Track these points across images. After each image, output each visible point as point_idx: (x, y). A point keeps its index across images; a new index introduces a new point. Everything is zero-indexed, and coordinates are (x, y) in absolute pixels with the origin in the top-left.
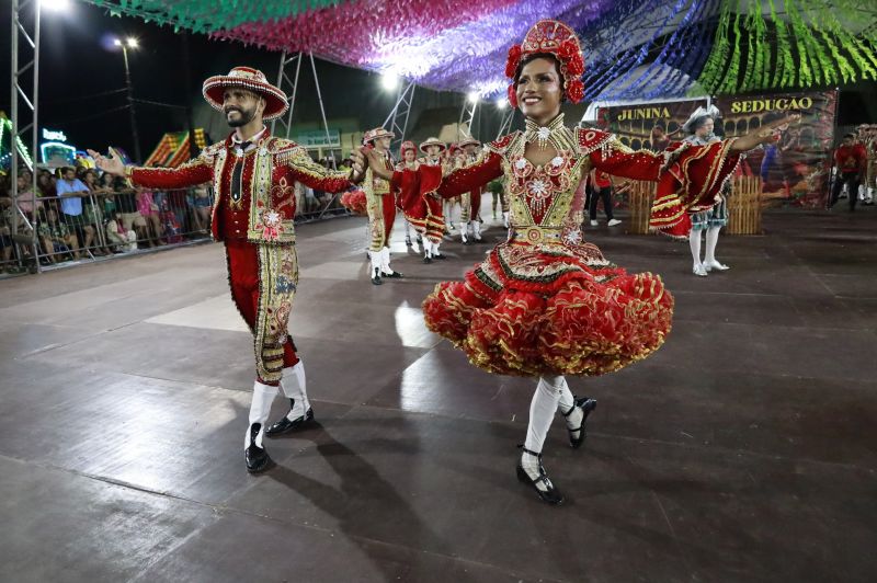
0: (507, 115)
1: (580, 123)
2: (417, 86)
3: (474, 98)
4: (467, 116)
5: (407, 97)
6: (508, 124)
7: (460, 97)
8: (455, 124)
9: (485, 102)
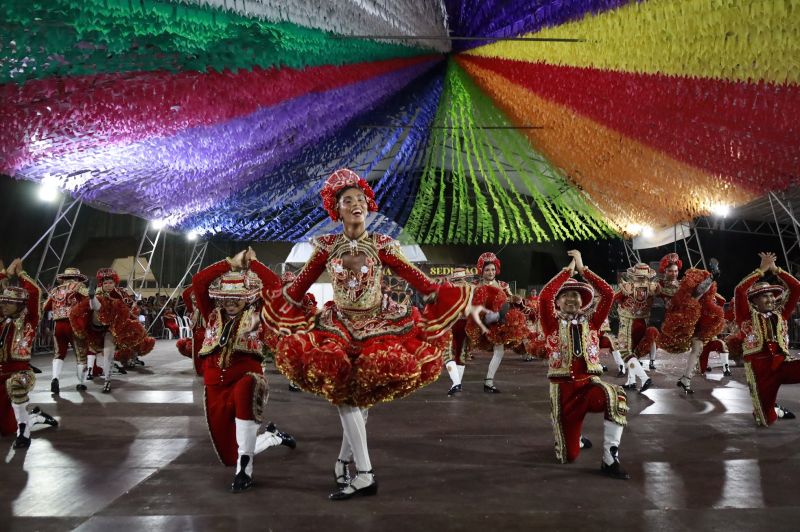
0: (198, 249)
1: (284, 265)
2: (83, 205)
3: (159, 224)
4: (148, 247)
5: (70, 215)
6: (199, 260)
7: (141, 223)
8: (131, 258)
9: (172, 232)
